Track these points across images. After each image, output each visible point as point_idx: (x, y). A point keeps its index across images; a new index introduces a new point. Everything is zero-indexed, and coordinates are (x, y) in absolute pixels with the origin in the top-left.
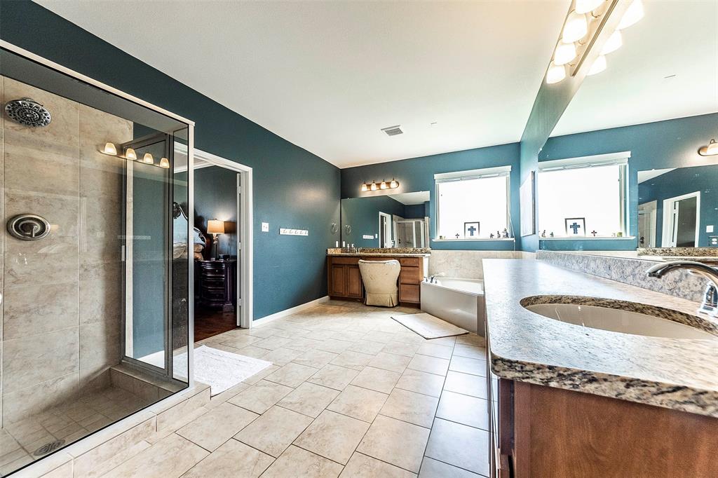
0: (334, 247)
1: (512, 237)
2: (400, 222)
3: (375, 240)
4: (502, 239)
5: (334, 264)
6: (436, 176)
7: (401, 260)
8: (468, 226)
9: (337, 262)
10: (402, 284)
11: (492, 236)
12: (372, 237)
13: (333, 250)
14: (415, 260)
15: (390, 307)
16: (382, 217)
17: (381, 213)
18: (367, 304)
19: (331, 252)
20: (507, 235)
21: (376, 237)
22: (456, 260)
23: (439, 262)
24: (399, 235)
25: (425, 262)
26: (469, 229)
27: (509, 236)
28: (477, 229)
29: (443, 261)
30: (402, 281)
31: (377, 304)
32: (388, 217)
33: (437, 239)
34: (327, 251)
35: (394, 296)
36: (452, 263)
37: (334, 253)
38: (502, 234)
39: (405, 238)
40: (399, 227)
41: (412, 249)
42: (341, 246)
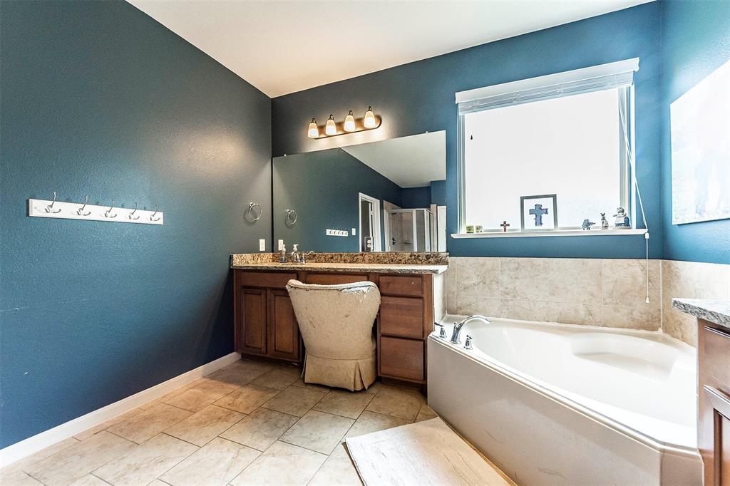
0: (254, 250)
1: (640, 226)
2: (395, 211)
3: (352, 240)
4: (613, 231)
5: (245, 287)
6: (460, 97)
7: (382, 279)
8: (530, 205)
9: (250, 283)
10: (383, 336)
11: (587, 224)
12: (345, 234)
13: (248, 256)
14: (414, 282)
15: (356, 392)
16: (365, 204)
17: (362, 196)
18: (306, 381)
19: (242, 260)
20: (627, 224)
21: (354, 233)
22: (504, 278)
23: (466, 282)
24: (392, 232)
25: (438, 283)
26: (531, 212)
27: (634, 223)
28: (551, 211)
29: (475, 280)
30: (383, 329)
31: (327, 382)
32: (376, 203)
33: (462, 233)
34: (231, 258)
35: (366, 365)
36: (494, 286)
37: (252, 264)
38: (612, 221)
39: (402, 236)
40: (394, 220)
41: (407, 255)
42: (272, 247)
